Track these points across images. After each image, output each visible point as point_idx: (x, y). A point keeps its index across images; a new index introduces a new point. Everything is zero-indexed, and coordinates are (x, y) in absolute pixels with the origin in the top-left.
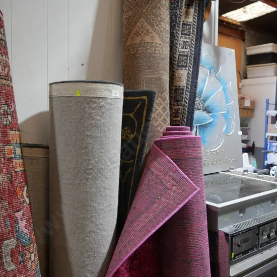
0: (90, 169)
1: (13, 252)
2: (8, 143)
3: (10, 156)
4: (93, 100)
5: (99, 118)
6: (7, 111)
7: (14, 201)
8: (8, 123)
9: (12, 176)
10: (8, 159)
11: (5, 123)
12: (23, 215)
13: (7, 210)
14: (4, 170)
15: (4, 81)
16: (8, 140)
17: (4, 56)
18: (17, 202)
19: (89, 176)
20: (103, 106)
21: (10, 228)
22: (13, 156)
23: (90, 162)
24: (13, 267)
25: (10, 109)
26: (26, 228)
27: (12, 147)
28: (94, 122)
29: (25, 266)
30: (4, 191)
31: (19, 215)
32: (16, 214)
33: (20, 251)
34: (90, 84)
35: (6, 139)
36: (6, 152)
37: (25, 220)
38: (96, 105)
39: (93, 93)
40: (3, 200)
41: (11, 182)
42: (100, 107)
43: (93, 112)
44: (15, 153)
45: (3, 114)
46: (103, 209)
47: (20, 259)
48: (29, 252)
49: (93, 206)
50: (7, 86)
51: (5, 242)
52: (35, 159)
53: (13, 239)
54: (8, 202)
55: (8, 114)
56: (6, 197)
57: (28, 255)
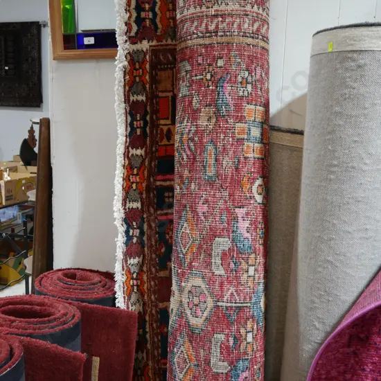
0: (335, 166)
1: (224, 254)
2: (241, 119)
3: (242, 136)
4: (350, 55)
5: (356, 85)
6: (246, 79)
7: (237, 193)
8: (246, 94)
9: (239, 162)
10: (238, 139)
11: (241, 94)
12: (247, 214)
13: (226, 202)
14: (231, 153)
15: (250, 40)
16: (241, 116)
17: (256, 6)
18: (241, 196)
19: (332, 177)
20: (365, 65)
21: (225, 224)
22: (246, 137)
23: (336, 154)
24: (222, 272)
25: (252, 76)
26: (248, 232)
27: (246, 125)
28: (346, 91)
29: (237, 278)
30: (226, 178)
31: (240, 212)
32: (237, 210)
33: (233, 256)
34: (347, 29)
35: (240, 114)
36: (237, 131)
37: (249, 222)
38: (352, 64)
39: (352, 45)
40: (223, 188)
41: (237, 169)
42: (359, 67)
43: (348, 75)
44: (249, 134)
45: (241, 83)
46: (350, 233)
47: (232, 265)
48: (248, 263)
49: (334, 224)
50: (253, 46)
51: (217, 239)
52: (295, 151)
53: (227, 239)
54: (229, 193)
55: (247, 83)
56: (227, 187)
57: (244, 265)
